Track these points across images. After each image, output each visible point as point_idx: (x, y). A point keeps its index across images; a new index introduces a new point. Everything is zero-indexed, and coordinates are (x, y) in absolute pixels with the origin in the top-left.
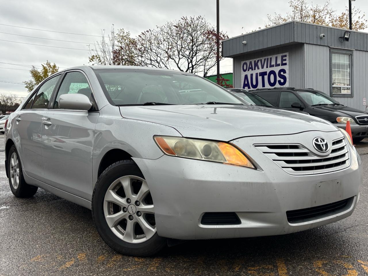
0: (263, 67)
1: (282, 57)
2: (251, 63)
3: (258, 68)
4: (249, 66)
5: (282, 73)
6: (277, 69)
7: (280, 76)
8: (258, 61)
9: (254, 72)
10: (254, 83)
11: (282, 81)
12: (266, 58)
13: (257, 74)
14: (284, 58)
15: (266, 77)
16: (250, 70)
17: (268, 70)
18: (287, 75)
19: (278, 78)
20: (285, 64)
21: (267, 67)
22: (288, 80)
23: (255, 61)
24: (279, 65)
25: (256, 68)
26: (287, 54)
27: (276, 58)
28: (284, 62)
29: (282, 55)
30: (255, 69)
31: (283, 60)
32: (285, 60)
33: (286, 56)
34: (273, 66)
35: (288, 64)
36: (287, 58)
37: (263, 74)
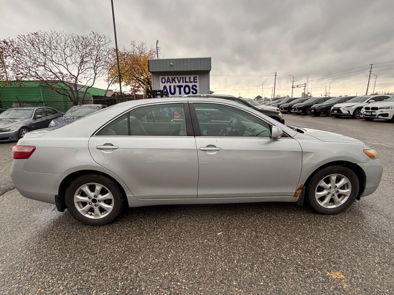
0: (179, 82)
1: (194, 78)
2: (168, 78)
3: (175, 82)
4: (167, 80)
5: (194, 87)
6: (191, 85)
7: (193, 89)
8: (175, 78)
9: (172, 85)
10: (173, 91)
11: (194, 92)
12: (182, 76)
13: (174, 86)
14: (195, 78)
15: (182, 89)
16: (169, 83)
17: (184, 84)
18: (197, 89)
19: (192, 90)
20: (197, 82)
21: (183, 82)
22: (198, 91)
23: (172, 78)
24: (192, 82)
25: (174, 82)
26: (198, 76)
27: (190, 78)
28: (196, 81)
29: (194, 76)
30: (172, 83)
31: (194, 80)
32: (196, 80)
33: (196, 77)
34: (188, 82)
35: (198, 82)
36: (198, 78)
37: (180, 87)
